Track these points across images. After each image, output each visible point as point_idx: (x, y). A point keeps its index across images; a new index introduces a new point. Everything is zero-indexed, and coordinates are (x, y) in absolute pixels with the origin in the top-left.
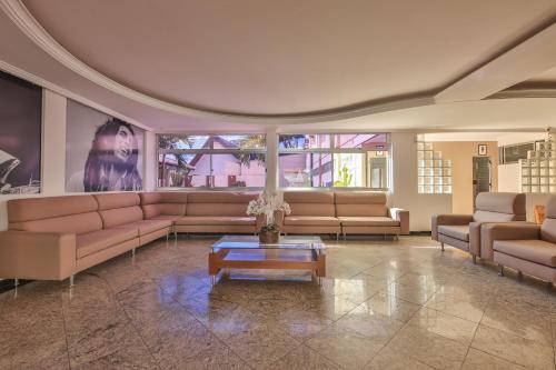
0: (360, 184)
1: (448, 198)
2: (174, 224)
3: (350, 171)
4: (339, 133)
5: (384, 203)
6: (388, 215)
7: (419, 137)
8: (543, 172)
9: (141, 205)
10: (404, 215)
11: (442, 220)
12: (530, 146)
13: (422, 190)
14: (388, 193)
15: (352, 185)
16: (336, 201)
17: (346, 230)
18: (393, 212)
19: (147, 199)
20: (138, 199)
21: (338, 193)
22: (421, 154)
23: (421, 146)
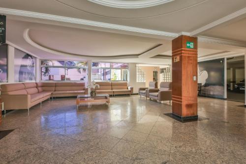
0: (120, 79)
1: (144, 83)
2: (52, 94)
3: (116, 75)
4: (113, 63)
5: (126, 85)
6: (128, 89)
7: (137, 65)
8: (168, 79)
9: (37, 87)
10: (132, 89)
11: (141, 89)
12: (165, 69)
13: (137, 81)
14: (128, 82)
15: (117, 80)
16: (112, 85)
17: (115, 94)
18: (129, 88)
19: (39, 85)
20: (35, 85)
21: (113, 82)
22: (137, 71)
23: (137, 68)
